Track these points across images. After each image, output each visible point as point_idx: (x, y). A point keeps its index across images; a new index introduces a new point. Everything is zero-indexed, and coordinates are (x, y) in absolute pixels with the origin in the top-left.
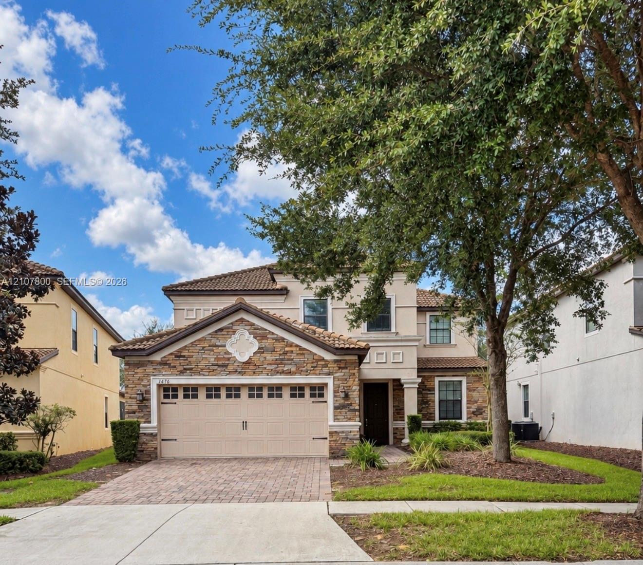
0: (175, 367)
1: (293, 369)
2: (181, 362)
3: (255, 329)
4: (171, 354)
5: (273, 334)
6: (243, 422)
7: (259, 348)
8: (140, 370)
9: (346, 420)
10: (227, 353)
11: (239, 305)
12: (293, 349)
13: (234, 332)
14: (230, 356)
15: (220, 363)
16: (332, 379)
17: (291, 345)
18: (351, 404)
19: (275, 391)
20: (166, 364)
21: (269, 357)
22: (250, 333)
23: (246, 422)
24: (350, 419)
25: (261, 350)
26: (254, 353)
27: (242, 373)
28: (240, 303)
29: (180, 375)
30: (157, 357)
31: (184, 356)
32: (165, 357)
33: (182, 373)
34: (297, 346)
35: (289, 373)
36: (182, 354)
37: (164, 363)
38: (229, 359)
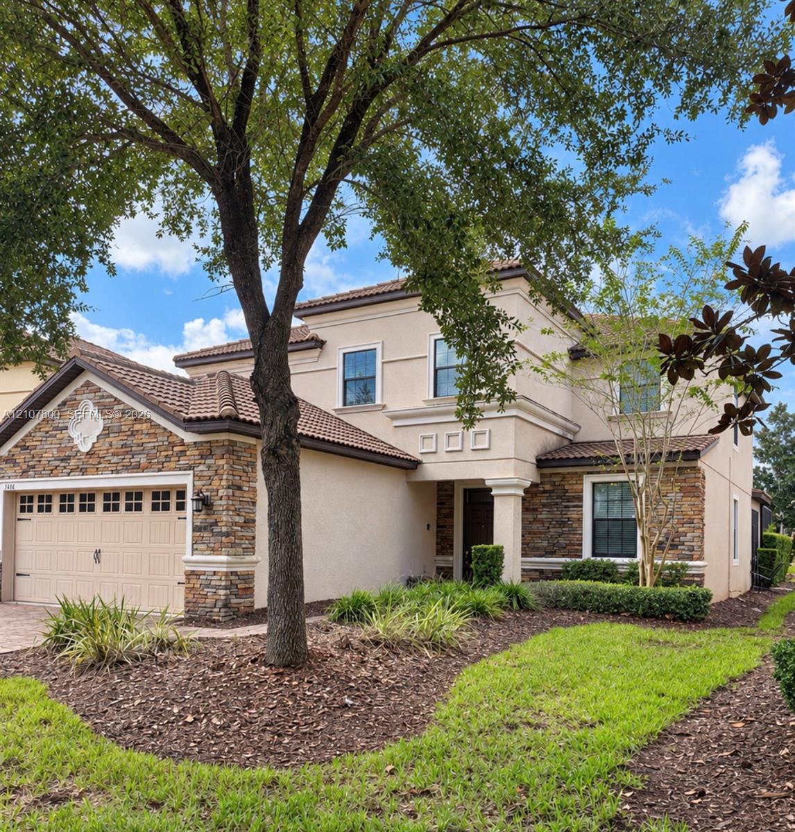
0: (19, 464)
1: (143, 460)
4: (17, 445)
5: (120, 401)
7: (104, 429)
9: (209, 552)
10: (70, 439)
12: (143, 426)
13: (77, 404)
14: (72, 444)
15: (63, 455)
16: (191, 476)
18: (216, 524)
19: (134, 499)
20: (11, 461)
21: (115, 442)
22: (95, 405)
23: (99, 552)
24: (214, 551)
25: (106, 433)
26: (98, 437)
27: (83, 471)
29: (21, 477)
30: (5, 451)
31: (28, 448)
32: (11, 451)
35: (140, 468)
36: (28, 444)
38: (71, 449)
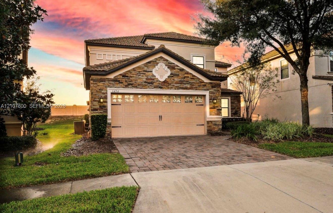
0: (122, 83)
1: (188, 86)
2: (126, 80)
3: (169, 63)
4: (120, 75)
5: (178, 66)
6: (160, 116)
7: (171, 74)
8: (101, 84)
10: (154, 76)
11: (162, 49)
12: (189, 75)
13: (157, 64)
14: (154, 78)
15: (149, 81)
16: (208, 92)
17: (187, 73)
20: (116, 81)
21: (176, 79)
22: (166, 65)
23: (161, 116)
25: (172, 75)
26: (168, 77)
27: (161, 88)
28: (163, 48)
29: (124, 88)
30: (112, 76)
31: (127, 76)
32: (116, 76)
33: (126, 86)
34: (191, 74)
35: (186, 88)
36: (127, 75)
37: (116, 80)
38: (154, 79)
